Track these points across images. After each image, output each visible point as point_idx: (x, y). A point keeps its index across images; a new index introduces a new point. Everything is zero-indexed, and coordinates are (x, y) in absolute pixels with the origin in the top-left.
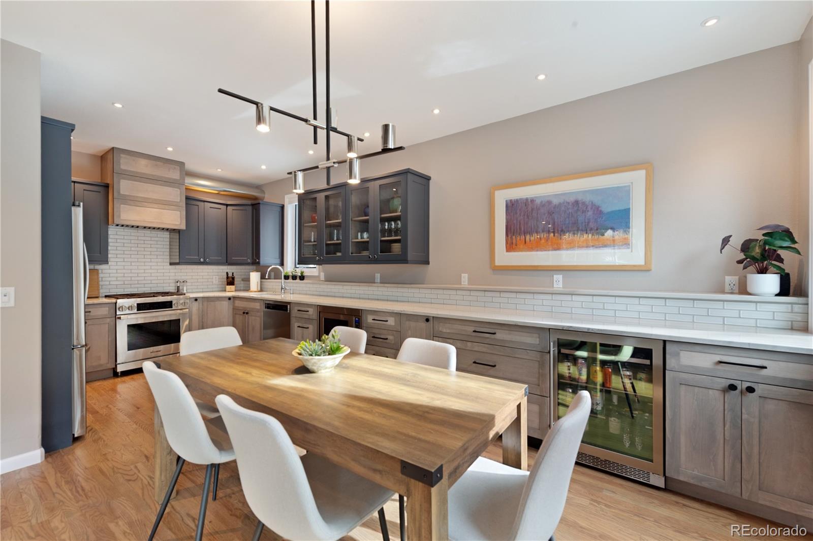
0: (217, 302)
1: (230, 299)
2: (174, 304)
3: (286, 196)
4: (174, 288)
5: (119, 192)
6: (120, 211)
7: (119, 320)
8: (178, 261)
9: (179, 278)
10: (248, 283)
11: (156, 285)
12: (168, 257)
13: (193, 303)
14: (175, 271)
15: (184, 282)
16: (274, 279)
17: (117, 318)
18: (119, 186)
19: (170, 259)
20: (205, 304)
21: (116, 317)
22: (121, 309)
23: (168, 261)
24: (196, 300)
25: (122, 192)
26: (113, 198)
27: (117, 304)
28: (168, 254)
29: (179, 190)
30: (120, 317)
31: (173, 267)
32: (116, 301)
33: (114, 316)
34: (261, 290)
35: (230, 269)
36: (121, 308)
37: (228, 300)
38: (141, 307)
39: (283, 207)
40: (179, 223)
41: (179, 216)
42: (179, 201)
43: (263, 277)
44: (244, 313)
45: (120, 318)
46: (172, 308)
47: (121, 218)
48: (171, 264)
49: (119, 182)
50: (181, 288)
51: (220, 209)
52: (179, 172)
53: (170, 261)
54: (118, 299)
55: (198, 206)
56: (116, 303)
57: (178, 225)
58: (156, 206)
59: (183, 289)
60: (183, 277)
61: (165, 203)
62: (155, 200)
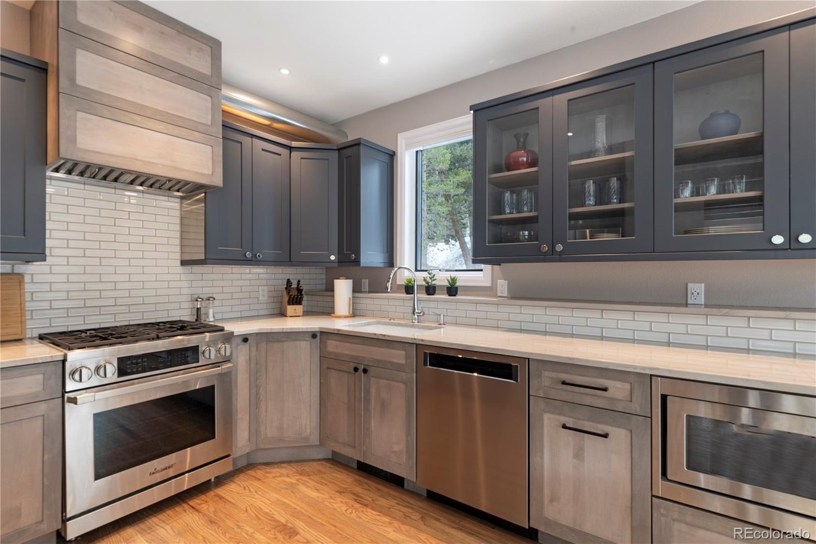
0: (286, 344)
1: (314, 335)
2: (203, 353)
3: (399, 135)
4: (188, 312)
5: (72, 79)
6: (75, 128)
7: (72, 405)
8: (202, 257)
9: (198, 291)
10: (329, 299)
11: (153, 307)
12: (178, 249)
13: (239, 347)
14: (192, 277)
15: (208, 299)
16: (370, 292)
17: (65, 398)
18: (74, 63)
19: (182, 252)
20: (263, 346)
21: (63, 396)
22: (77, 376)
23: (178, 256)
24: (245, 340)
25: (80, 81)
26: (58, 93)
27: (68, 365)
28: (178, 242)
29: (209, 98)
30: (76, 398)
31: (188, 268)
32: (65, 356)
33: (60, 395)
34: (354, 314)
35: (293, 274)
36: (77, 372)
37: (310, 339)
38: (127, 367)
39: (392, 155)
40: (210, 172)
41: (210, 155)
42: (209, 123)
43: (356, 289)
44: (356, 370)
45: (74, 401)
46: (198, 362)
47: (79, 146)
48: (184, 263)
49: (73, 56)
50: (203, 311)
51: (280, 155)
52: (209, 59)
53: (181, 257)
54: (70, 349)
55: (241, 143)
56: (64, 361)
57: (208, 175)
58: (161, 126)
59: (207, 314)
60: (205, 290)
61: (180, 124)
62: (157, 111)
